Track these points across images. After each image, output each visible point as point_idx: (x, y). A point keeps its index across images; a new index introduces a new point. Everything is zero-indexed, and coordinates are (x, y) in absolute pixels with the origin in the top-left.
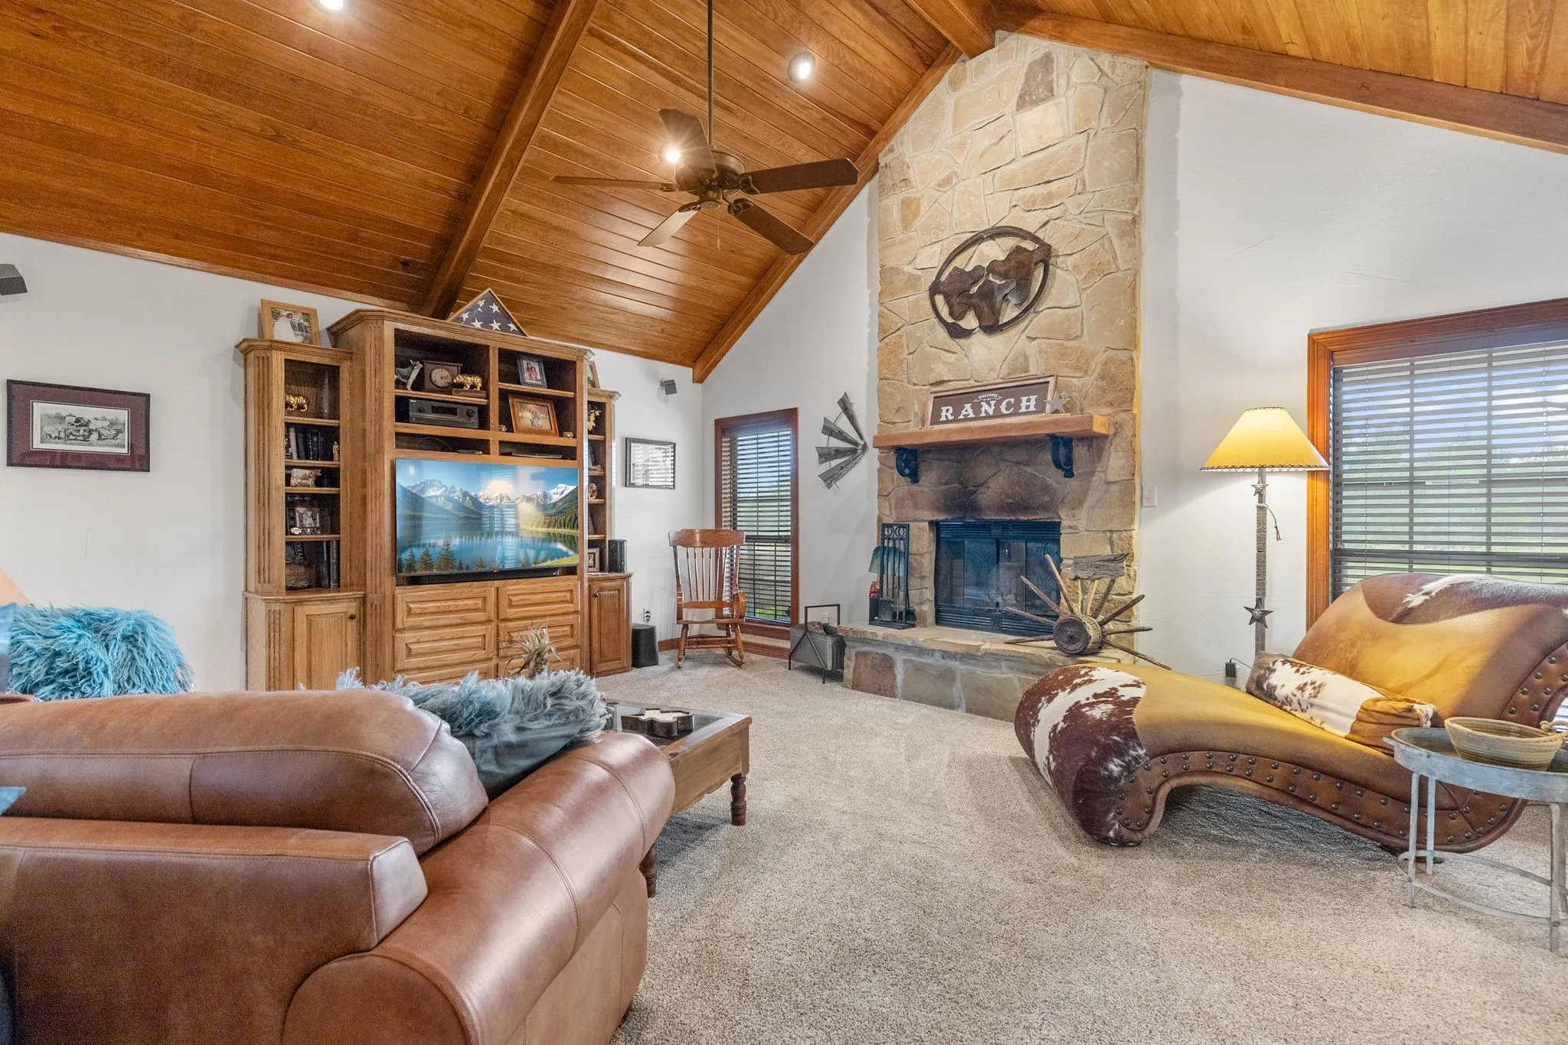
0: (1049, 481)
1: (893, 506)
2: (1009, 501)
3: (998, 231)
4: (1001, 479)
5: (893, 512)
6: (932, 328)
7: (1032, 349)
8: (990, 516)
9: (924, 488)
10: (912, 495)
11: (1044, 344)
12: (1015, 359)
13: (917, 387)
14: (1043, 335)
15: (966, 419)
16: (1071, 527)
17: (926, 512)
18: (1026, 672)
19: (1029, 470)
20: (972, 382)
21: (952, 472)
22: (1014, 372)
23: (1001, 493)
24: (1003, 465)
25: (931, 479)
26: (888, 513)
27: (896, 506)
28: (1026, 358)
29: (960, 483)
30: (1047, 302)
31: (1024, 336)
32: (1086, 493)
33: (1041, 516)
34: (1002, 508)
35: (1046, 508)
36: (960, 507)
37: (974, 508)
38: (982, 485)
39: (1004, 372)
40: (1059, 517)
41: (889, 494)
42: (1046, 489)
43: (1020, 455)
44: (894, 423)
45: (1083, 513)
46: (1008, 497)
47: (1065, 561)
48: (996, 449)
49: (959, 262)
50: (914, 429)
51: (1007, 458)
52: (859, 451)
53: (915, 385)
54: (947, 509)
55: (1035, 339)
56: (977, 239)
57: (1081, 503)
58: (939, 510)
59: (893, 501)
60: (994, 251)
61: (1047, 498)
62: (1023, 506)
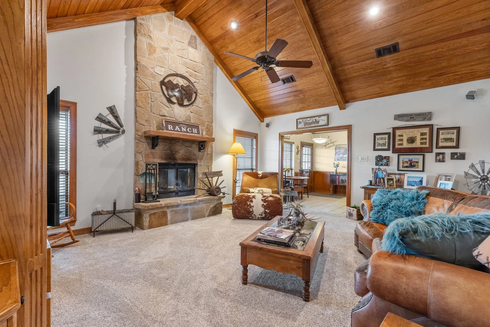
0: (195, 152)
1: (144, 157)
2: (185, 157)
3: (182, 76)
4: (183, 151)
5: (144, 159)
6: (161, 96)
7: (192, 115)
8: (180, 162)
9: (157, 151)
10: (152, 153)
11: (195, 115)
12: (187, 116)
13: (154, 115)
14: (194, 112)
15: (177, 131)
16: (200, 165)
17: (158, 160)
18: (207, 203)
19: (190, 149)
20: (174, 119)
21: (167, 147)
22: (187, 120)
23: (183, 155)
24: (183, 147)
25: (160, 148)
26: (141, 159)
27: (145, 157)
28: (190, 118)
29: (170, 151)
30: (195, 104)
31: (189, 111)
32: (203, 156)
33: (193, 162)
34: (183, 159)
35: (194, 159)
36: (170, 158)
37: (174, 159)
38: (177, 152)
39: (184, 119)
40: (197, 162)
41: (141, 152)
42: (194, 154)
43: (188, 144)
44: (144, 125)
45: (202, 161)
46: (185, 156)
47: (199, 174)
48: (181, 142)
49: (170, 78)
50: (153, 129)
51: (184, 145)
52: (120, 133)
53: (154, 113)
54: (166, 159)
55: (192, 113)
56: (177, 75)
57: (202, 159)
58: (162, 159)
59: (144, 155)
60: (181, 82)
61: (194, 157)
62: (189, 159)
